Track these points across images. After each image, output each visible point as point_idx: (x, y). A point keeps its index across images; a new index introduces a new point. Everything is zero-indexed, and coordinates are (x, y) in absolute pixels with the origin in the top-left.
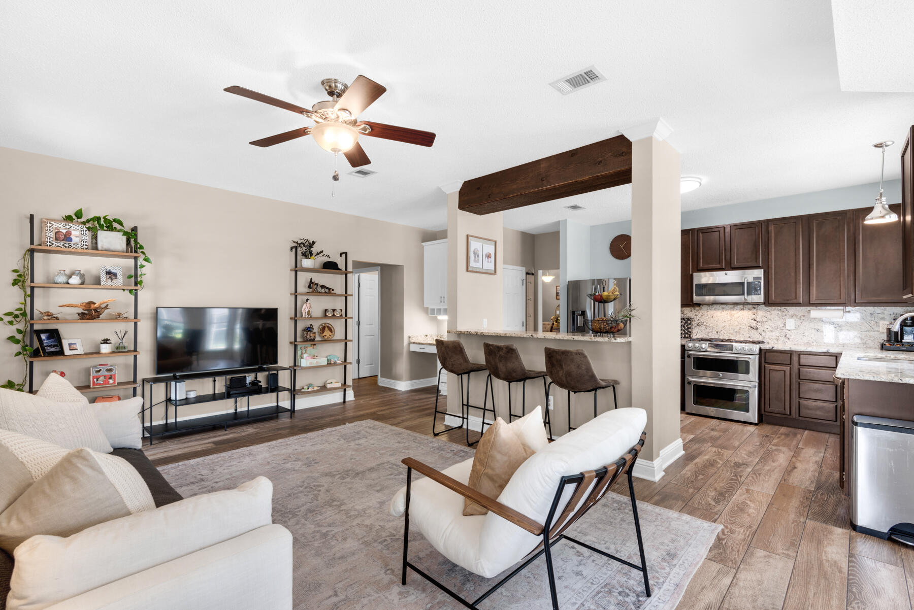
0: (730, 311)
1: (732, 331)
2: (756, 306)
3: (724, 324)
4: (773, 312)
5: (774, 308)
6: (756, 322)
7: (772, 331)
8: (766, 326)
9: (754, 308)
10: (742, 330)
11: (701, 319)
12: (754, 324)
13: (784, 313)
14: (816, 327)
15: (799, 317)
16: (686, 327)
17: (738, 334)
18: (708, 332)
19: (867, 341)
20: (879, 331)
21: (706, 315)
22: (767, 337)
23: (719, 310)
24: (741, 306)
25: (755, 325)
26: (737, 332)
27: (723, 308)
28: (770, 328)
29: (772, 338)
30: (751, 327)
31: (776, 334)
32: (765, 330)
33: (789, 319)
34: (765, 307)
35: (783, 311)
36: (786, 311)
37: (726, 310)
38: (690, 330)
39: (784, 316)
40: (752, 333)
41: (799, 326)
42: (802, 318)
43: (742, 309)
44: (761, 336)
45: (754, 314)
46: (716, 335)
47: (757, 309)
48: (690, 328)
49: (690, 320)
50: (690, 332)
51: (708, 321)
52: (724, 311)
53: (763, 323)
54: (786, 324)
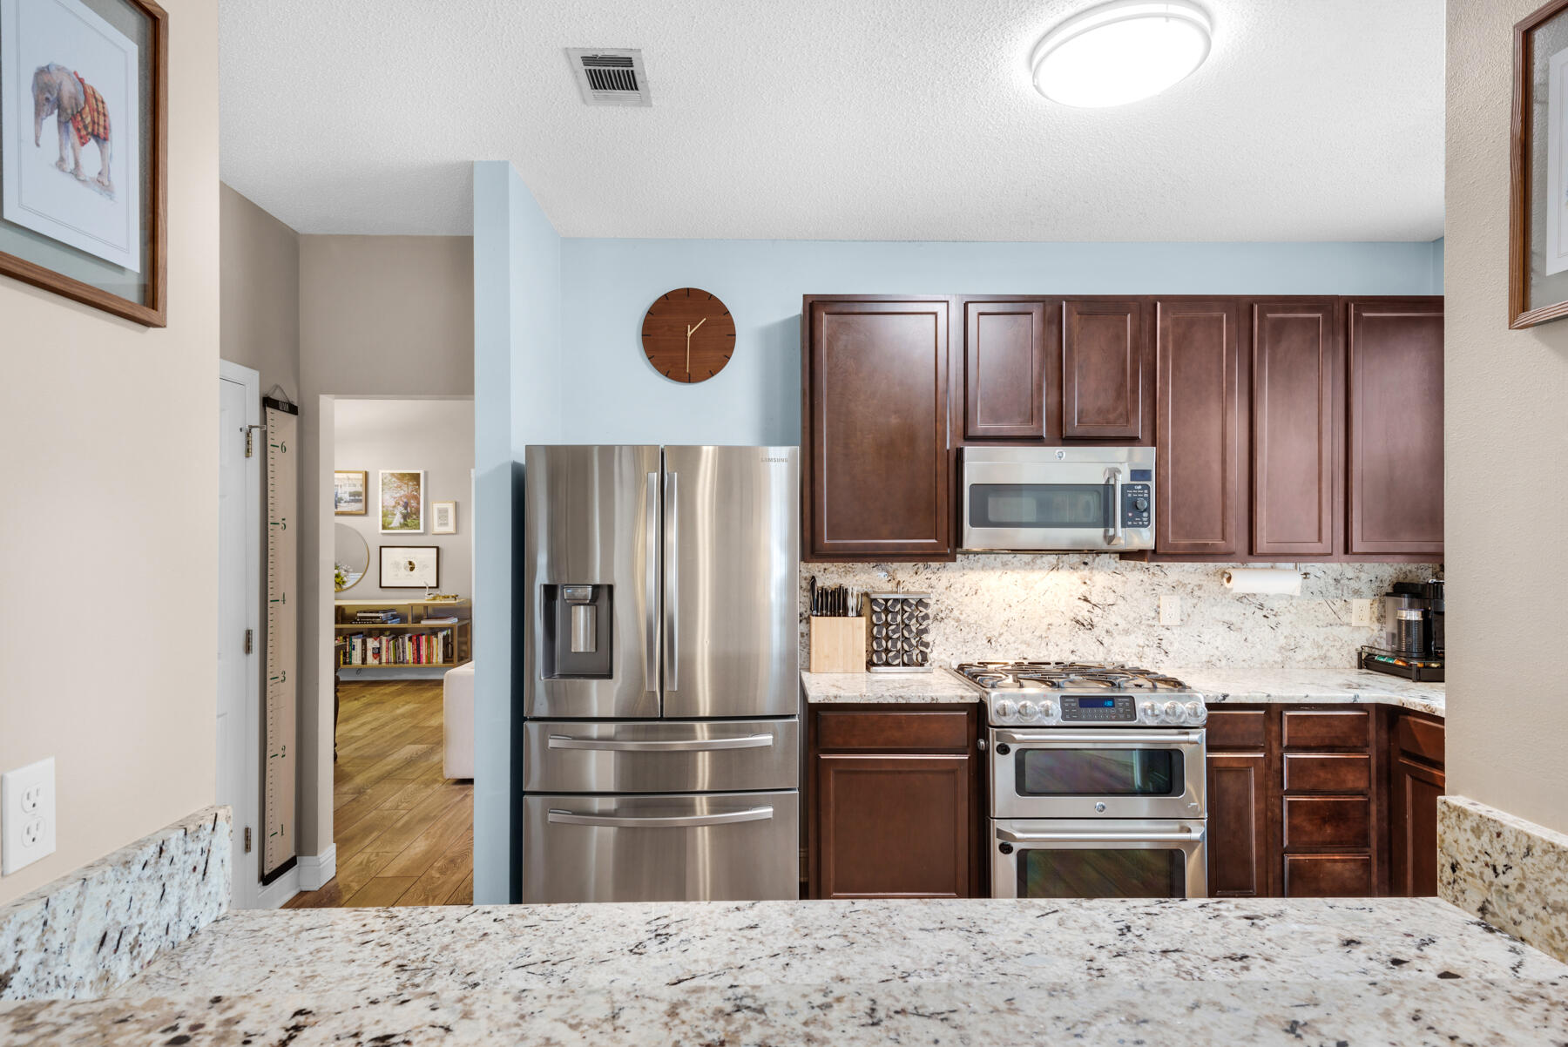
0: (1023, 573)
1: (1028, 636)
2: (1089, 558)
3: (1008, 614)
4: (1128, 575)
5: (1132, 562)
6: (1088, 606)
7: (1127, 632)
8: (1114, 618)
9: (1086, 564)
10: (1053, 630)
11: (943, 598)
12: (1083, 611)
13: (1156, 580)
14: (1226, 618)
15: (1189, 589)
16: (914, 629)
17: (1044, 645)
18: (965, 642)
19: (1328, 650)
20: (1348, 624)
21: (958, 586)
22: (1115, 649)
23: (993, 569)
24: (1052, 559)
25: (1087, 615)
26: (1041, 637)
27: (1004, 564)
28: (1123, 624)
29: (1129, 651)
30: (1077, 622)
31: (1138, 638)
32: (1111, 629)
33: (1166, 594)
34: (1113, 562)
35: (1153, 574)
36: (1159, 573)
37: (1013, 570)
38: (926, 638)
39: (1156, 587)
40: (1080, 640)
41: (1189, 616)
42: (1197, 593)
43: (1055, 568)
44: (1101, 647)
45: (1085, 583)
46: (986, 650)
47: (1093, 568)
48: (925, 631)
49: (926, 606)
50: (927, 645)
51: (961, 603)
52: (1009, 572)
53: (1106, 609)
54: (1161, 610)
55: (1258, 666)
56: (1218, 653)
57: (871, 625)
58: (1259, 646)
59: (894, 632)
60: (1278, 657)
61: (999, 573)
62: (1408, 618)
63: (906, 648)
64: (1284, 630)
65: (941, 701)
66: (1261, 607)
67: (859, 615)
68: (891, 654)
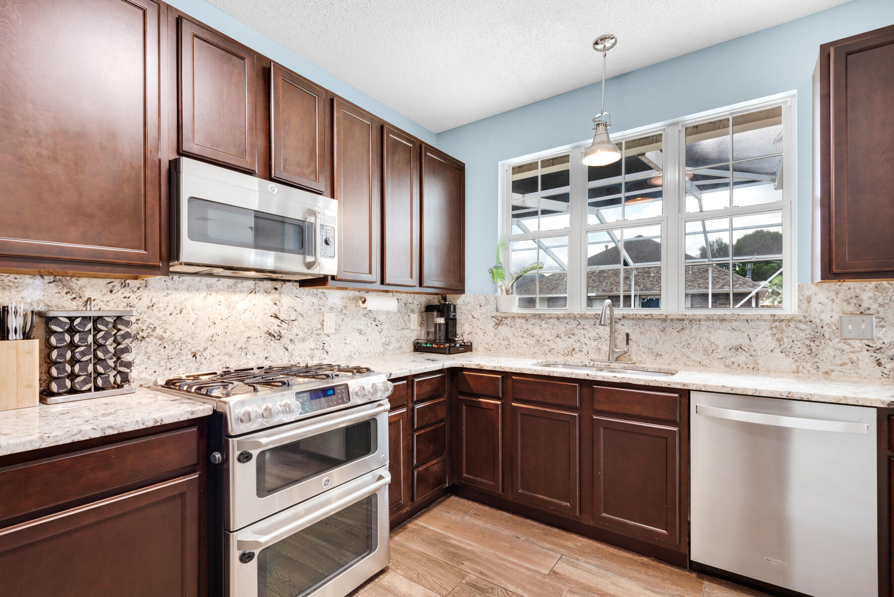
0: (226, 295)
1: (230, 348)
2: (278, 285)
3: (212, 331)
4: (305, 298)
5: (307, 288)
6: (278, 322)
7: (303, 340)
8: (295, 330)
9: (276, 289)
10: (252, 341)
11: (144, 317)
12: (274, 326)
13: (321, 303)
15: (340, 309)
16: (111, 349)
17: (244, 354)
19: (402, 343)
20: (410, 328)
21: (161, 305)
22: (296, 353)
25: (277, 328)
26: (241, 348)
27: (209, 287)
28: (301, 335)
29: (305, 353)
30: (270, 334)
31: (310, 344)
32: (293, 338)
33: (327, 312)
34: (294, 288)
35: (320, 298)
36: (323, 297)
37: (217, 292)
38: (126, 357)
39: (322, 307)
40: (272, 348)
41: (340, 326)
42: (344, 311)
43: (253, 291)
44: (287, 352)
45: (276, 304)
46: (191, 364)
47: (281, 293)
48: (127, 350)
49: (127, 324)
50: (129, 365)
51: (165, 322)
52: (214, 294)
53: (290, 324)
54: (325, 323)
55: (373, 355)
56: (355, 350)
57: (47, 348)
58: (374, 344)
59: (83, 354)
60: (382, 349)
61: (204, 294)
62: (440, 322)
63: (100, 369)
64: (384, 333)
65: (166, 422)
66: (375, 320)
67: (27, 336)
68: (78, 380)
